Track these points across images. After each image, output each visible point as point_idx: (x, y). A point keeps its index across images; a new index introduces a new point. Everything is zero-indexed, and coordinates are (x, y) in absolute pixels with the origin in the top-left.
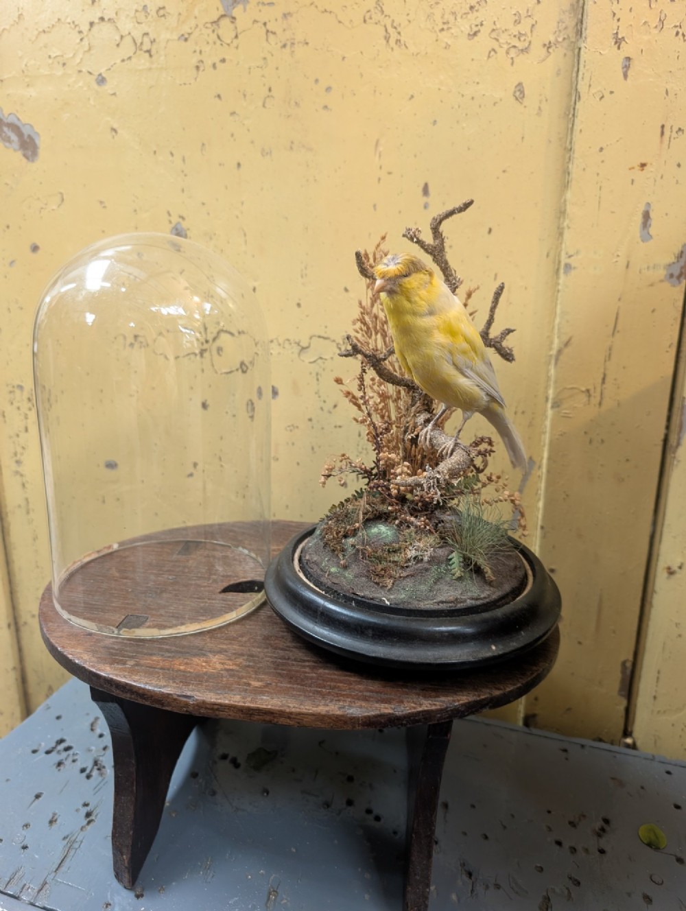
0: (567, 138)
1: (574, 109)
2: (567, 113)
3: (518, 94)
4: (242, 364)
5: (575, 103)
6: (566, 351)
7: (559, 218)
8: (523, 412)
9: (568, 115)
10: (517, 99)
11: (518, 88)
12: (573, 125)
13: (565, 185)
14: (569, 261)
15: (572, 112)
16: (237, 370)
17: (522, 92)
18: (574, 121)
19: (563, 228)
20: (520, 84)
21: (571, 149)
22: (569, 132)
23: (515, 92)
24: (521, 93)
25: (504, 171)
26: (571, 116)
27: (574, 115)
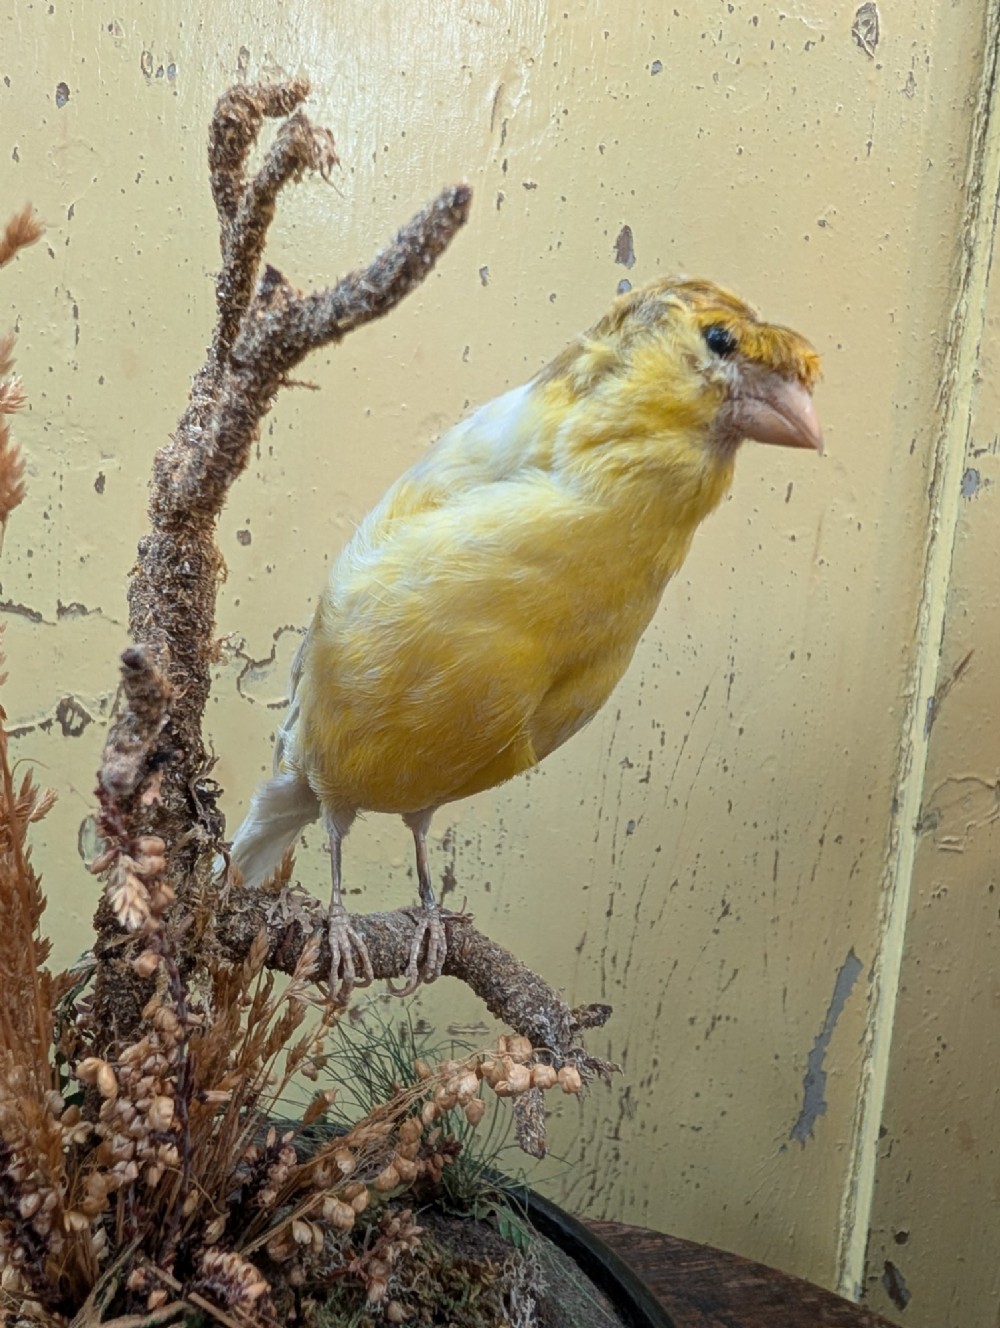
0: (968, 162)
1: (989, 93)
2: (972, 100)
3: (863, 30)
4: (65, 707)
5: (992, 79)
6: (957, 687)
7: (941, 357)
8: (839, 839)
9: (973, 106)
10: (860, 44)
11: (865, 17)
12: (985, 132)
13: (960, 281)
14: (973, 463)
15: (982, 101)
16: (47, 725)
17: (872, 28)
18: (987, 122)
19: (951, 384)
20: (868, 8)
21: (979, 189)
22: (975, 148)
23: (856, 25)
24: (870, 31)
25: (822, 224)
26: (979, 109)
27: (987, 110)
